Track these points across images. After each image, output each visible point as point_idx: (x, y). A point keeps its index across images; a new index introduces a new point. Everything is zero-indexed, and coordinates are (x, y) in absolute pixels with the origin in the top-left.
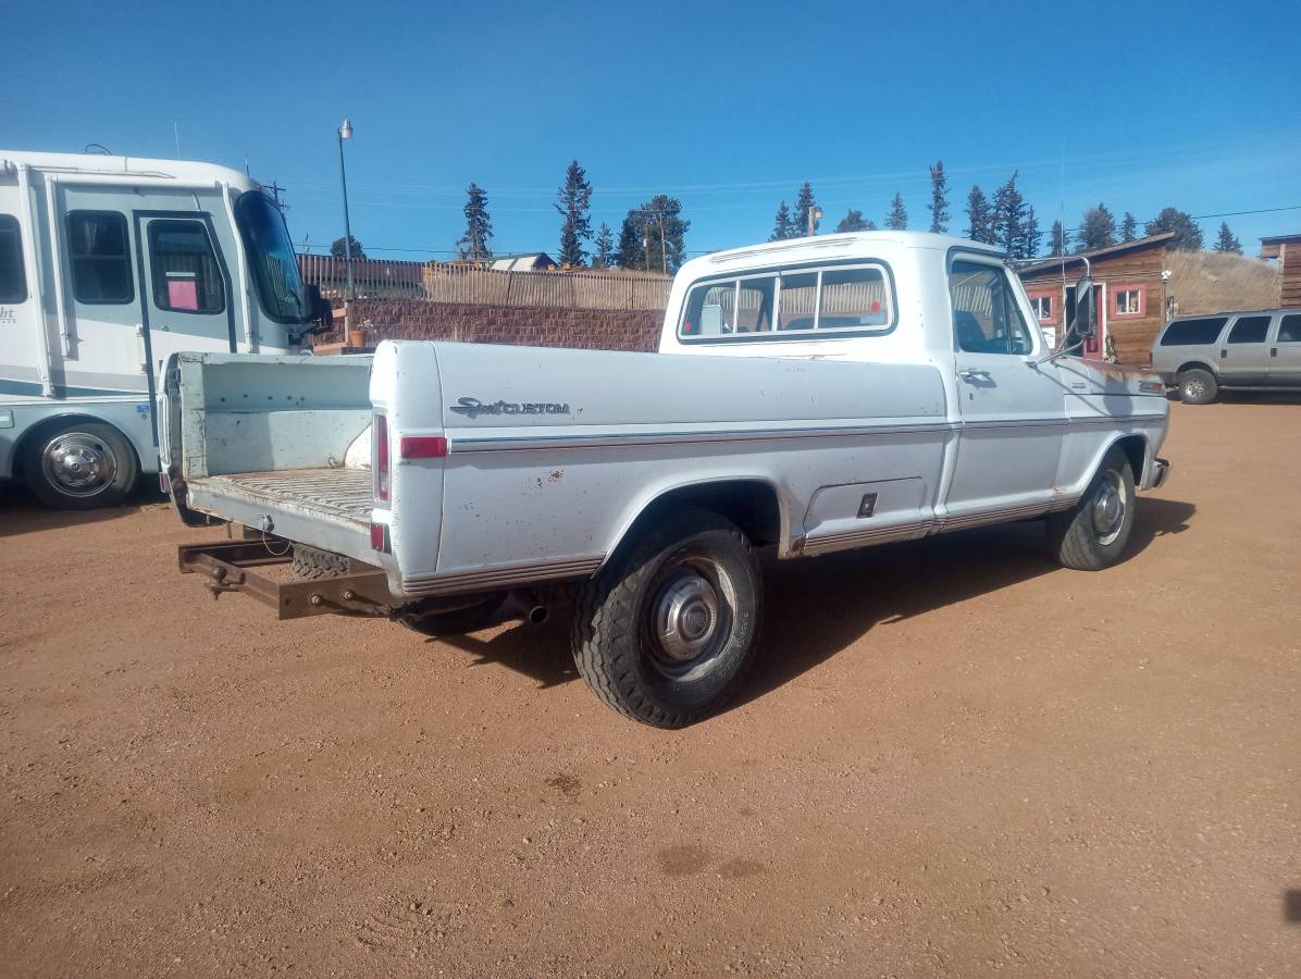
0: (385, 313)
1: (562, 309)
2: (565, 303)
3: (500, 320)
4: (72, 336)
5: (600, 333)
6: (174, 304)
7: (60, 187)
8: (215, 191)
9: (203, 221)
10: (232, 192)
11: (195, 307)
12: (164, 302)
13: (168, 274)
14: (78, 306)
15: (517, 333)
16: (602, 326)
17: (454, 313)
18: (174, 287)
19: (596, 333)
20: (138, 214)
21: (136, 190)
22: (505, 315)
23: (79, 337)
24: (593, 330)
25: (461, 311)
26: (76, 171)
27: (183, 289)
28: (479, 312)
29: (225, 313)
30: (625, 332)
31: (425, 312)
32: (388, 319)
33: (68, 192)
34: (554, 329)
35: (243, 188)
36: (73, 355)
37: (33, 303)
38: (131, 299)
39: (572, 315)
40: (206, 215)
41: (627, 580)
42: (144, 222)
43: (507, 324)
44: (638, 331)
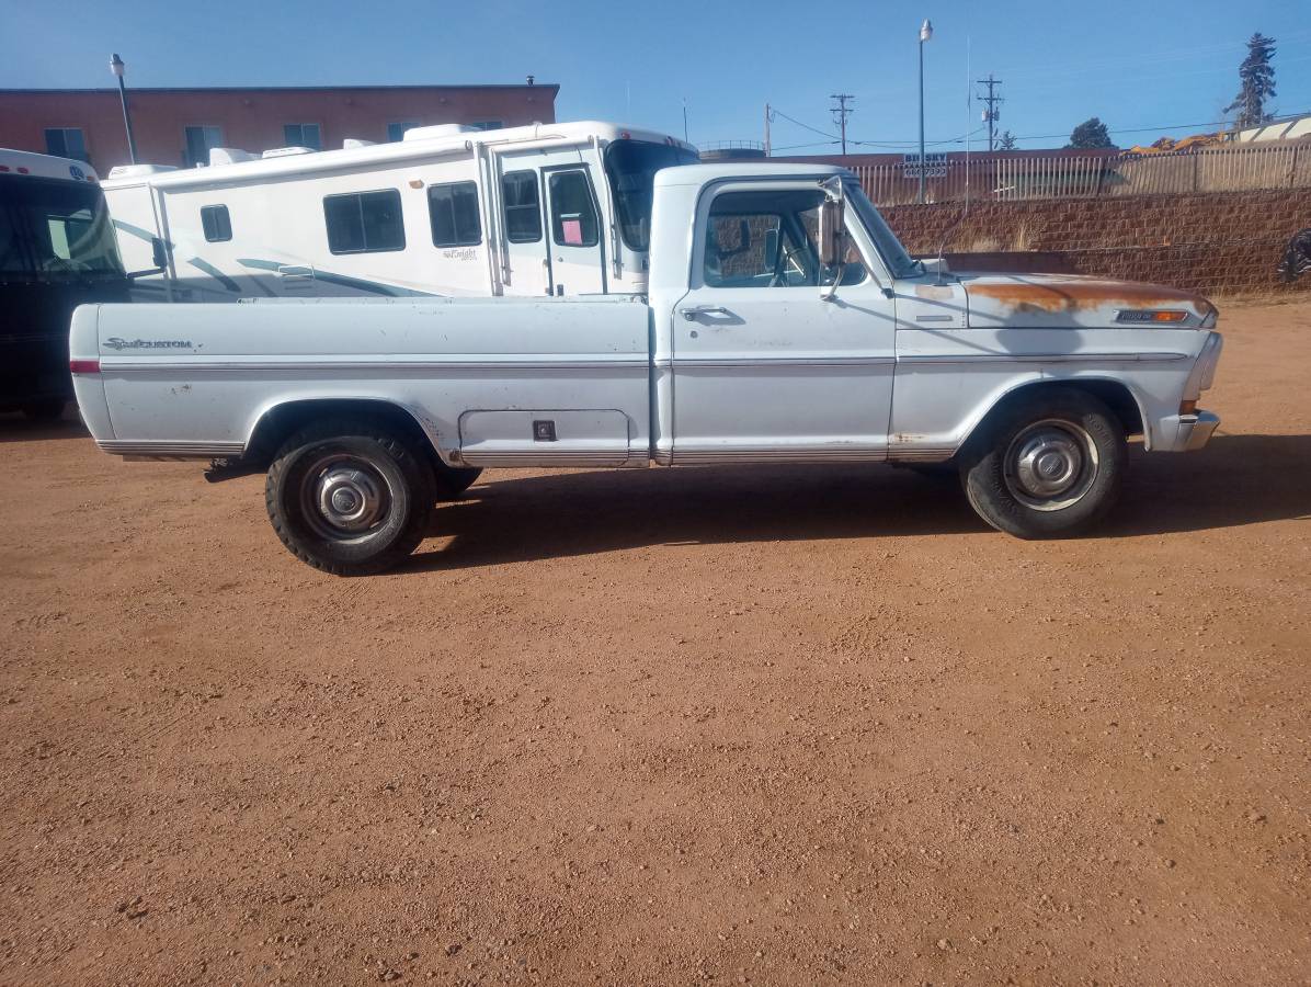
0: (943, 217)
1: (1172, 196)
2: (1180, 186)
3: (1081, 215)
4: (506, 268)
5: (1227, 221)
6: (567, 240)
7: (499, 155)
8: (588, 144)
9: (583, 170)
10: (601, 144)
11: (580, 241)
12: (560, 238)
13: (563, 216)
14: (511, 245)
15: (1103, 227)
16: (1231, 210)
17: (1023, 211)
18: (566, 225)
19: (1222, 220)
20: (544, 169)
21: (543, 151)
22: (1089, 208)
23: (512, 269)
24: (1216, 219)
25: (1032, 208)
26: (507, 142)
27: (572, 229)
28: (1055, 208)
29: (599, 245)
30: (1269, 217)
31: (988, 212)
32: (944, 223)
33: (504, 159)
34: (1157, 221)
35: (610, 138)
36: (508, 282)
37: (484, 244)
38: (539, 239)
39: (1187, 201)
40: (585, 165)
41: (276, 463)
42: (548, 175)
43: (1091, 218)
44: (1290, 215)
